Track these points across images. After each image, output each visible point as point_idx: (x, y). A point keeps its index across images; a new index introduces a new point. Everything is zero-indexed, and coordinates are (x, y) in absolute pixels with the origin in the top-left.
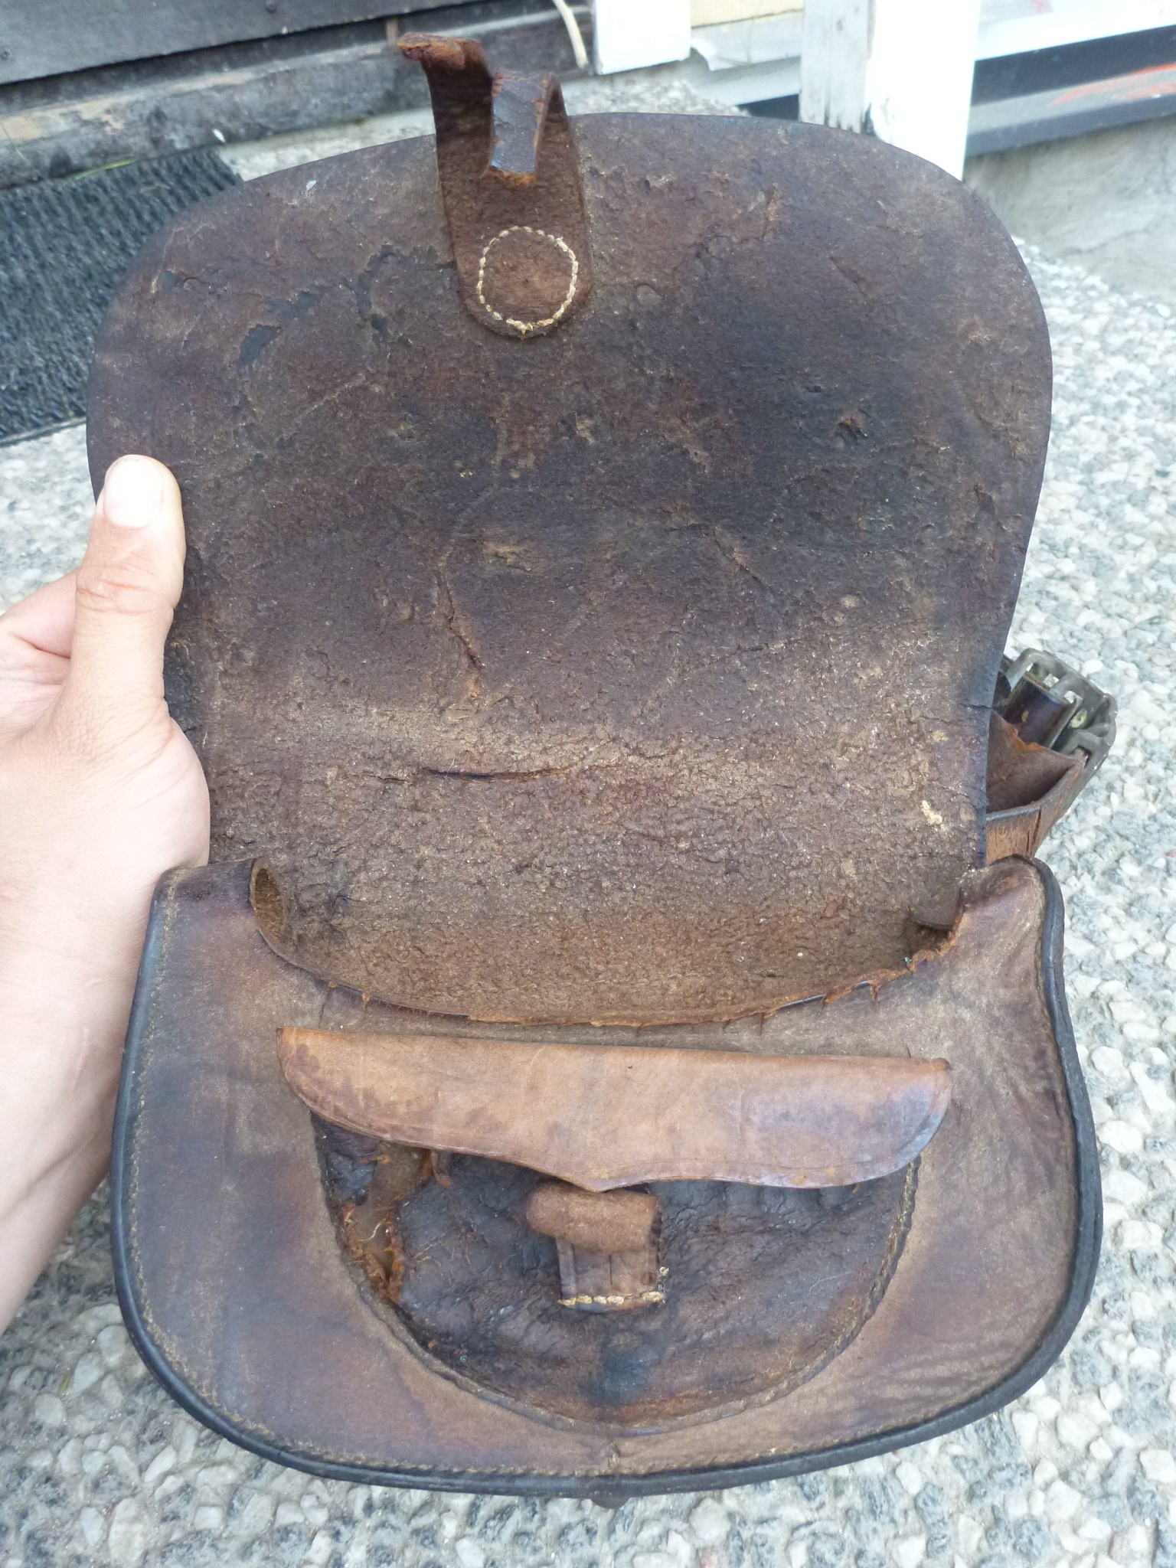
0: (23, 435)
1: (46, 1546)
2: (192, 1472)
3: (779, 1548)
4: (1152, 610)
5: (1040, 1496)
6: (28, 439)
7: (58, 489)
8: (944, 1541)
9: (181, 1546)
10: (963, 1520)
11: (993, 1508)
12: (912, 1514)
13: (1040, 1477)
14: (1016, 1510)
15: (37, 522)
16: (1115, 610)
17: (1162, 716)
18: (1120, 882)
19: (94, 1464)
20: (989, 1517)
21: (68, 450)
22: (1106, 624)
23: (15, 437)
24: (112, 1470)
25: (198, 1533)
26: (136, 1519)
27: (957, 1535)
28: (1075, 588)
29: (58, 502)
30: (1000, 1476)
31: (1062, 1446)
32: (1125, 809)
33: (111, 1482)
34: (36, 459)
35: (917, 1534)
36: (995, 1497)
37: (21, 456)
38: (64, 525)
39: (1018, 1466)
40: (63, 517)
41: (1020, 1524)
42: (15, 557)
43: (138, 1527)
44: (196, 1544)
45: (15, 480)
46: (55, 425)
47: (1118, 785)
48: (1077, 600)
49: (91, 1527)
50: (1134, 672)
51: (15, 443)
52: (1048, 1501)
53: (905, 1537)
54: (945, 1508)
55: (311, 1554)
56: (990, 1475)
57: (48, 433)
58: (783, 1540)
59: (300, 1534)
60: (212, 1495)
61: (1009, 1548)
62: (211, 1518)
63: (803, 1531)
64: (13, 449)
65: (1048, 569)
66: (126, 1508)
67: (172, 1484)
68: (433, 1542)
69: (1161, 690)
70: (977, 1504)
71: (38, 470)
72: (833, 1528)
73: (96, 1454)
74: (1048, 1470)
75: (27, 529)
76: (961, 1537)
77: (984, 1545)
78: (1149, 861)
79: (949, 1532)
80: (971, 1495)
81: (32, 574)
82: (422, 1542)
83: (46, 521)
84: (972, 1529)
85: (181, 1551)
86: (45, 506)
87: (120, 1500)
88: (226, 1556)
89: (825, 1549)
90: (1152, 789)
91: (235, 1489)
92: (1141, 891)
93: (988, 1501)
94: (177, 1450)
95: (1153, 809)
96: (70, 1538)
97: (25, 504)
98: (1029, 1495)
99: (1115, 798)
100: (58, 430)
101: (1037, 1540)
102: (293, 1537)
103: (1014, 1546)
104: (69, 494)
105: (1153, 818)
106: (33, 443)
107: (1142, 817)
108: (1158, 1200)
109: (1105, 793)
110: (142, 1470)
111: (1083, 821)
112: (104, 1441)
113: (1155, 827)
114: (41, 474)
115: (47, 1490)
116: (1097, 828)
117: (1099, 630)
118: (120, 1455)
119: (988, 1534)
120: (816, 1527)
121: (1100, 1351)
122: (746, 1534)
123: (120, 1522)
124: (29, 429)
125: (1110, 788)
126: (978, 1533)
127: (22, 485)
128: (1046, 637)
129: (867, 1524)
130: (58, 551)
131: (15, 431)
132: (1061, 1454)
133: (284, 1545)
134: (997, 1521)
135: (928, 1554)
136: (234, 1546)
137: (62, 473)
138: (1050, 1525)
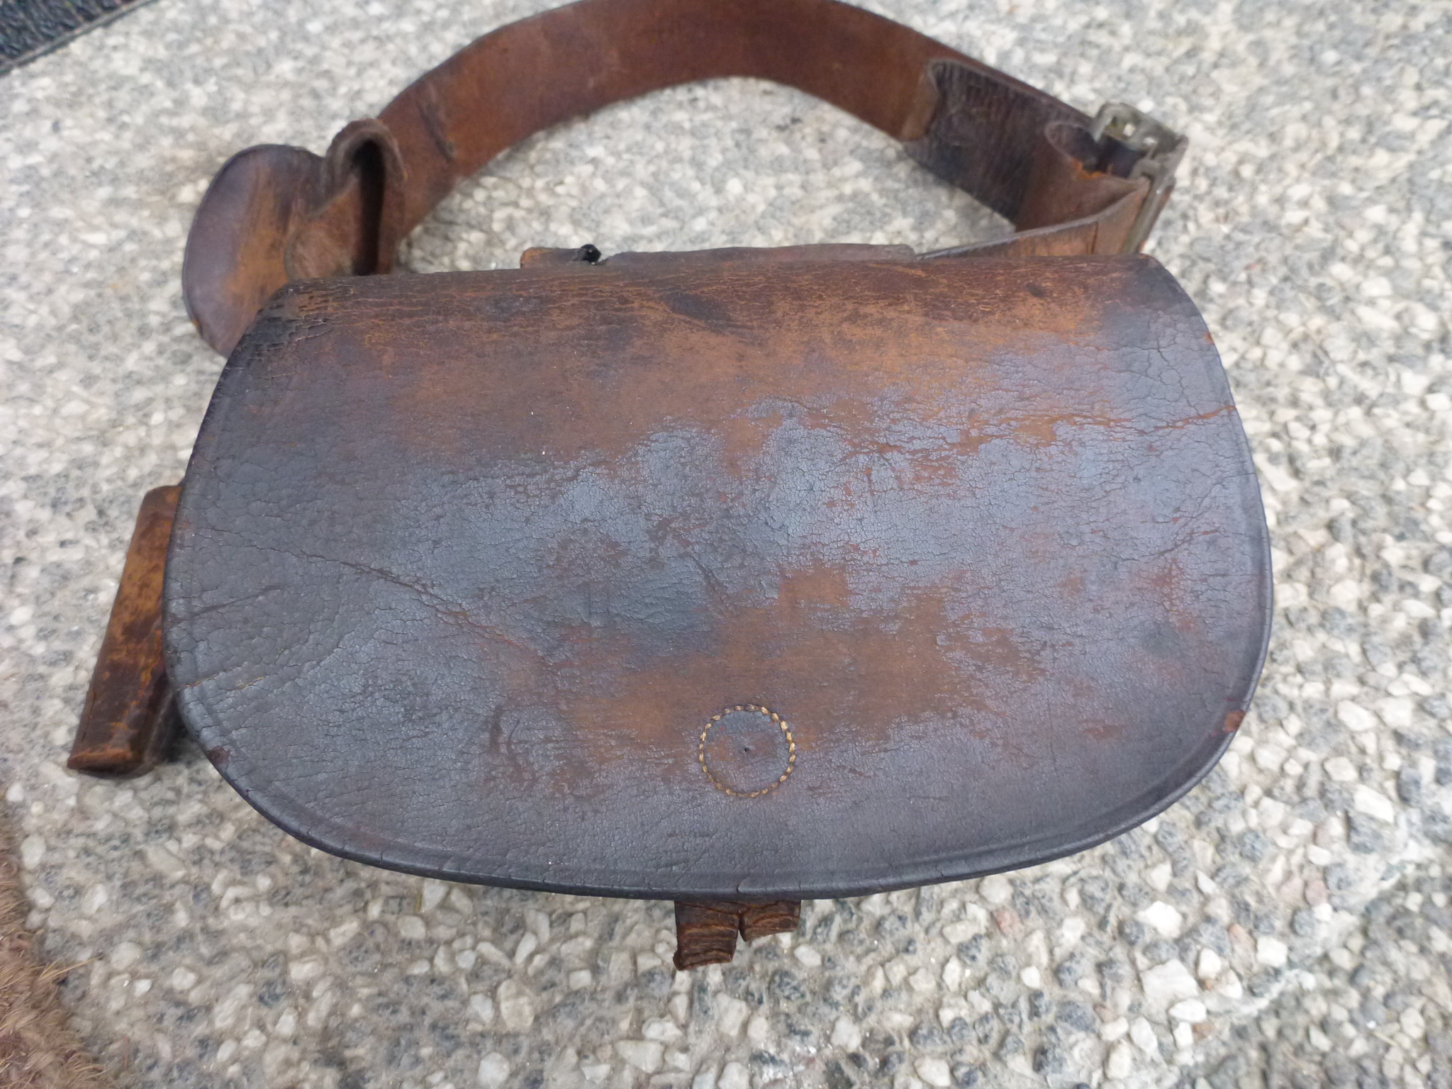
0: (40, 50)
1: (450, 1031)
2: (554, 948)
3: (1056, 897)
4: (1186, 44)
5: (1253, 812)
6: (45, 53)
7: (97, 100)
8: (1185, 862)
9: (565, 1005)
10: (1197, 844)
11: (1218, 830)
12: (1155, 848)
13: (1250, 798)
14: (1237, 827)
15: (88, 139)
16: (1153, 49)
17: (1216, 142)
18: (1211, 300)
19: (466, 961)
20: (1215, 836)
21: (91, 59)
22: (1149, 63)
23: (30, 54)
24: (482, 961)
25: (577, 992)
26: (520, 994)
27: (1194, 855)
28: (1113, 33)
29: (102, 114)
30: (1218, 805)
31: (1261, 771)
32: (1201, 234)
33: (487, 971)
34: (61, 73)
35: (1163, 861)
36: (1218, 821)
37: (44, 73)
38: (117, 137)
39: (1231, 793)
40: (113, 128)
41: (1241, 837)
42: (80, 178)
43: (523, 1000)
44: (578, 1002)
45: (48, 99)
46: (68, 34)
47: (1191, 213)
48: (1117, 46)
49: (481, 1008)
50: (1183, 106)
51: (33, 59)
52: (1260, 814)
53: (1154, 866)
54: (1180, 838)
55: (676, 987)
56: (1210, 805)
57: (64, 44)
58: (1057, 890)
59: (662, 974)
60: (577, 961)
61: (1237, 856)
62: (583, 978)
63: (1073, 880)
64: (33, 67)
65: (1084, 19)
66: (508, 988)
67: (539, 961)
68: (775, 955)
69: (1211, 118)
70: (1205, 829)
71: (67, 85)
72: (1095, 872)
73: (467, 953)
74: (1254, 792)
75: (81, 147)
76: (1198, 856)
77: (1218, 858)
78: (1232, 278)
79: (1188, 854)
80: (1199, 823)
81: (104, 192)
82: (766, 957)
83: (98, 136)
84: (1204, 849)
85: (568, 1009)
86: (90, 121)
87: (499, 984)
88: (606, 1004)
89: (1093, 889)
90: (1221, 211)
91: (595, 953)
92: (1231, 305)
93: (1213, 825)
94: (535, 933)
95: (1225, 229)
96: (467, 1022)
97: (68, 122)
98: (1244, 814)
99: (1191, 226)
100: (73, 38)
101: (1258, 846)
102: (658, 978)
103: (1241, 854)
104: (110, 104)
105: (1228, 237)
106: (51, 57)
107: (1218, 239)
108: (1299, 563)
109: (1180, 224)
110: (511, 954)
111: (1167, 251)
112: (469, 940)
113: (1231, 246)
114: (73, 89)
115: (437, 990)
116: (1182, 256)
117: (1143, 71)
118: (486, 948)
119: (1218, 849)
120: (1083, 874)
121: (1276, 692)
122: (1027, 892)
123: (507, 999)
124: (42, 43)
125: (1185, 217)
126: (1210, 851)
127: (58, 104)
128: (1097, 85)
129: (1122, 864)
130: (122, 164)
131: (28, 48)
132: (1261, 778)
133: (652, 985)
134: (1223, 838)
135: (1175, 874)
136: (609, 995)
137: (94, 83)
138: (1264, 831)
